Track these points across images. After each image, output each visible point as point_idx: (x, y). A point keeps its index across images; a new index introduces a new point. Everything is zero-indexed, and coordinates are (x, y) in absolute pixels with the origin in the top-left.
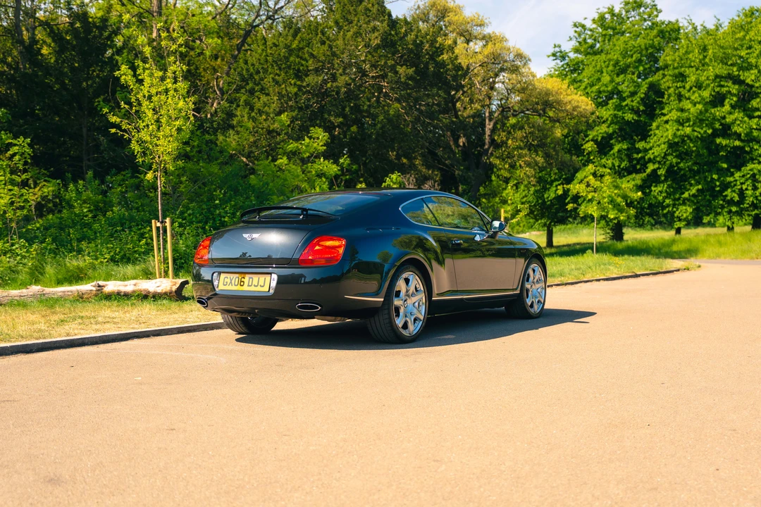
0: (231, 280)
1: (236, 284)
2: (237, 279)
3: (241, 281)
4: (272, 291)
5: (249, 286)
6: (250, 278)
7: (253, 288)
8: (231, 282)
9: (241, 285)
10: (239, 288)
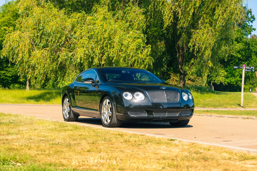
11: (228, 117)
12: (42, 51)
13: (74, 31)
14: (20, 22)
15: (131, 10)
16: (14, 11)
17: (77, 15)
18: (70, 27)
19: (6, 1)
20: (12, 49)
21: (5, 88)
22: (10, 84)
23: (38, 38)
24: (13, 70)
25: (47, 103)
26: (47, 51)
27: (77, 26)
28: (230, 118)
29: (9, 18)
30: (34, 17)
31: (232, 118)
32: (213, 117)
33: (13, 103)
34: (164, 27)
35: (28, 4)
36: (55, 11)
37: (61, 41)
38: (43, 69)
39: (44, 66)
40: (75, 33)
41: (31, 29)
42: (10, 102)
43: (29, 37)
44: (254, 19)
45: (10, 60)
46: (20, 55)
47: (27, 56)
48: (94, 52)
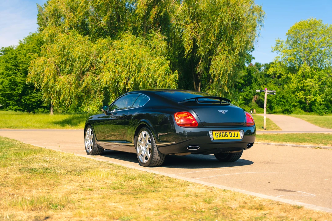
0: (220, 134)
1: (223, 136)
2: (223, 134)
3: (226, 135)
4: (241, 139)
5: (230, 137)
6: (230, 133)
7: (232, 138)
8: (220, 135)
9: (226, 137)
11: (292, 146)
12: (67, 77)
13: (99, 56)
14: (46, 48)
15: (153, 37)
16: (39, 39)
17: (103, 42)
18: (96, 52)
19: (30, 33)
20: (37, 74)
21: (30, 112)
22: (35, 108)
23: (62, 63)
24: (37, 95)
25: (73, 127)
26: (72, 77)
27: (103, 52)
28: (294, 147)
29: (34, 46)
30: (59, 44)
31: (297, 147)
32: (271, 145)
33: (39, 127)
34: (185, 53)
35: (53, 31)
36: (80, 37)
37: (86, 66)
38: (68, 95)
39: (70, 91)
40: (101, 58)
41: (56, 55)
42: (35, 127)
43: (55, 62)
44: (253, 49)
45: (36, 85)
46: (45, 80)
47: (52, 81)
48: (120, 77)
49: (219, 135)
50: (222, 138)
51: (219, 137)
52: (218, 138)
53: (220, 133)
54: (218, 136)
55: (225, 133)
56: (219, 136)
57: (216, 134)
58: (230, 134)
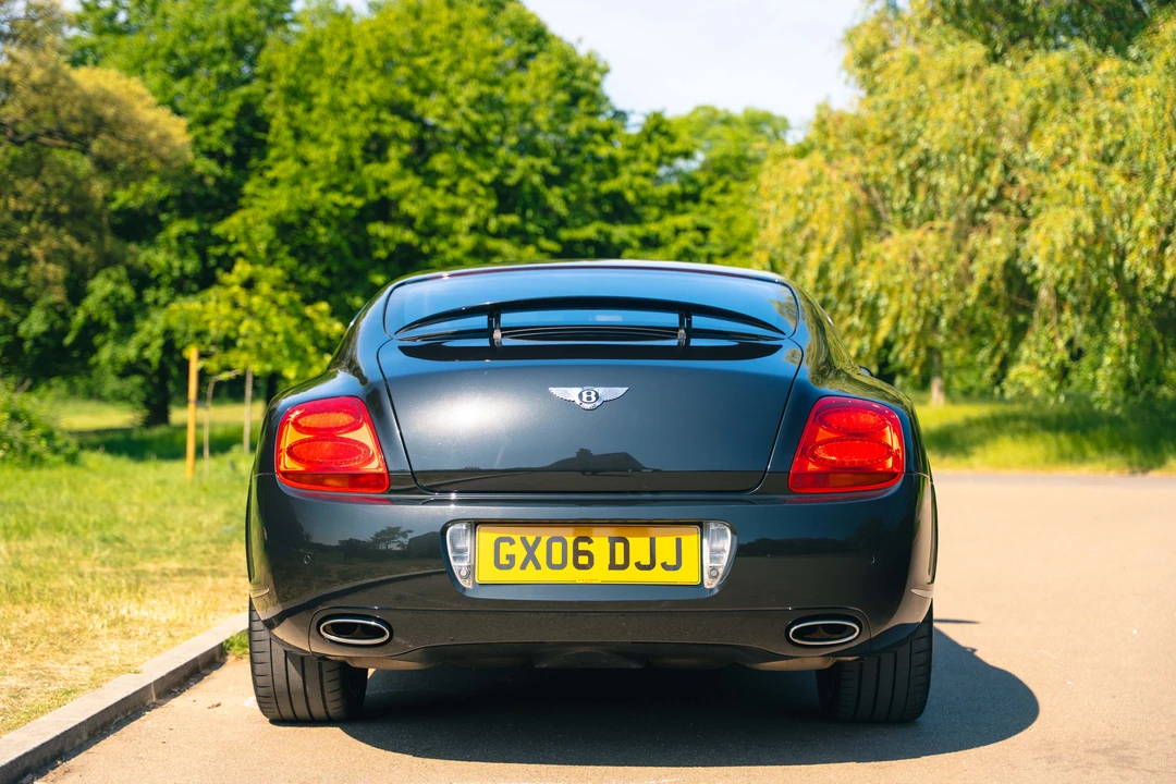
0: (531, 549)
1: (557, 560)
2: (557, 547)
3: (577, 553)
4: (711, 584)
5: (613, 566)
6: (613, 541)
7: (632, 576)
8: (531, 557)
9: (578, 566)
10: (570, 575)
37: (985, 185)
49: (520, 553)
50: (547, 576)
51: (523, 567)
52: (515, 575)
53: (531, 540)
54: (511, 558)
55: (570, 540)
56: (519, 561)
57: (504, 546)
58: (620, 547)
